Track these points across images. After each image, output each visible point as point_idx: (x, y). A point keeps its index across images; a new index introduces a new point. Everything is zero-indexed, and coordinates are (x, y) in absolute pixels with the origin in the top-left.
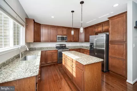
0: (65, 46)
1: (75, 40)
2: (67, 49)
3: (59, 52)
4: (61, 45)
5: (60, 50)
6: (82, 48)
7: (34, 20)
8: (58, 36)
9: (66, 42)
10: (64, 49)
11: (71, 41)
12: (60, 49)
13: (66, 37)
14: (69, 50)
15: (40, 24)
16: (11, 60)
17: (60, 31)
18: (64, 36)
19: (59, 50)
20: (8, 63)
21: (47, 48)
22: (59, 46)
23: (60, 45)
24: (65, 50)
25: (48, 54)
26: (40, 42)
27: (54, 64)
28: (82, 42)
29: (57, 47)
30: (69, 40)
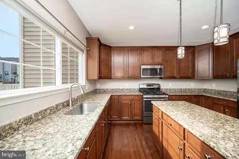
0: (159, 89)
1: (182, 75)
2: (164, 94)
3: (144, 99)
4: (149, 85)
5: (147, 96)
6: (204, 94)
7: (99, 40)
8: (143, 67)
9: (161, 78)
10: (157, 94)
11: (172, 78)
12: (148, 93)
13: (161, 69)
14: (167, 96)
15: (110, 47)
16: (48, 111)
17: (147, 57)
18: (156, 67)
19: (144, 96)
20: (40, 117)
21: (122, 89)
22: (145, 87)
23: (147, 86)
24: (158, 96)
25: (124, 102)
26: (111, 79)
27: (135, 124)
28: (204, 79)
29: (141, 90)
30: (168, 74)
